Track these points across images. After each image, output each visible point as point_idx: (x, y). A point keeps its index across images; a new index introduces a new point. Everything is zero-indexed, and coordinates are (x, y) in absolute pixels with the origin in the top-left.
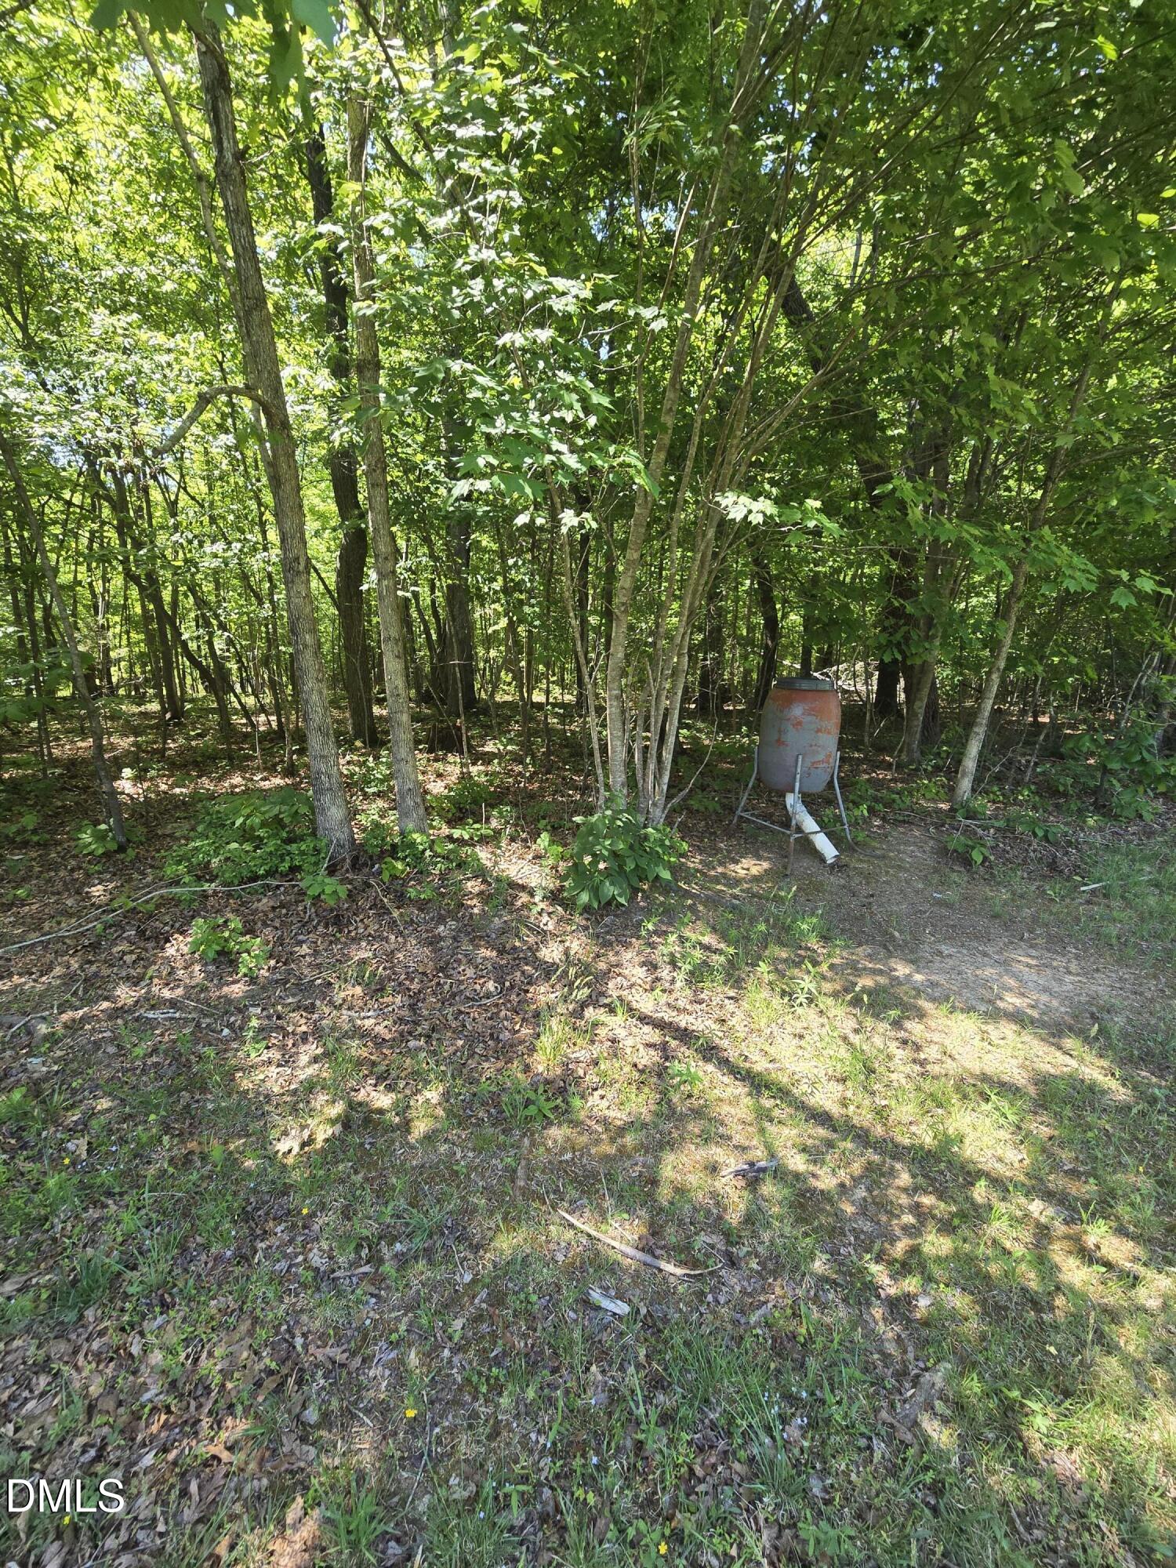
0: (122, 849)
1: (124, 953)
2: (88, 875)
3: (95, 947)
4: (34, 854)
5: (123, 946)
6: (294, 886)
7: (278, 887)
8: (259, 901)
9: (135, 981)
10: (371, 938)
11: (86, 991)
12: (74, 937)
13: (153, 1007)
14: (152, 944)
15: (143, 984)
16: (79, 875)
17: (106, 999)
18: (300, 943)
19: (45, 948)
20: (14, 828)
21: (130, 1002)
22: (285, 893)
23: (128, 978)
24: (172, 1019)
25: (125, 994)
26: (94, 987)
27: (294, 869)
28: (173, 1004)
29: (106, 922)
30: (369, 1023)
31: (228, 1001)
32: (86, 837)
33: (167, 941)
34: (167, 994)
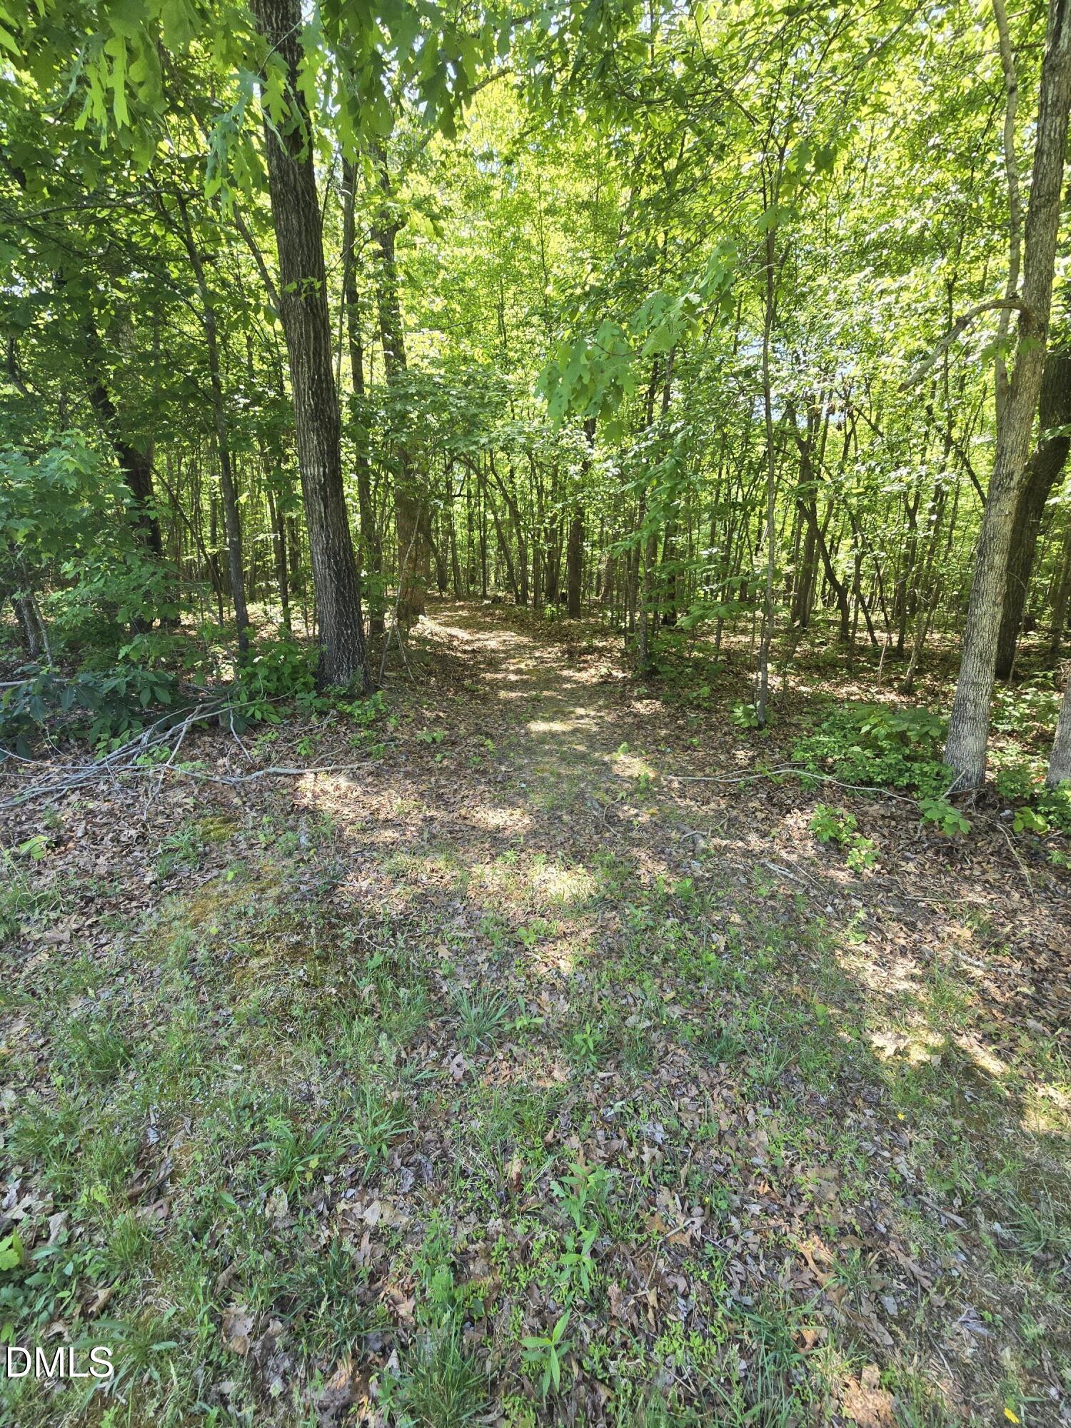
0: (760, 727)
1: (756, 810)
2: (734, 740)
3: (736, 796)
4: (702, 716)
5: (756, 804)
6: (907, 803)
7: (890, 798)
8: (871, 805)
9: (763, 835)
10: (989, 886)
11: (729, 828)
12: (724, 784)
13: (773, 861)
14: (776, 810)
15: (767, 839)
16: (729, 739)
17: (741, 839)
18: (908, 860)
19: (706, 786)
20: (695, 694)
21: (757, 849)
22: (897, 806)
23: (757, 830)
24: (786, 877)
25: (755, 843)
26: (734, 828)
27: (911, 787)
28: (789, 865)
29: (747, 782)
30: (978, 973)
31: (834, 884)
32: (739, 712)
33: (788, 812)
34: (784, 854)
